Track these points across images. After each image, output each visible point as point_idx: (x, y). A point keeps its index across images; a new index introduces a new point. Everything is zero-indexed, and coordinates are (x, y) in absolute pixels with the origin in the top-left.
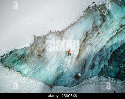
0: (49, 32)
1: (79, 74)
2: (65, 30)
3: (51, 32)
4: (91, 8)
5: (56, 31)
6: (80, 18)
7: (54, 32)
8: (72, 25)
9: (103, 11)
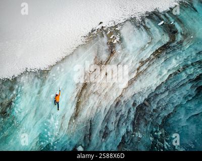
0: (24, 70)
1: (80, 147)
2: (52, 67)
3: (27, 71)
4: (95, 32)
5: (36, 70)
6: (77, 47)
7: (33, 71)
8: (63, 59)
9: (112, 37)
